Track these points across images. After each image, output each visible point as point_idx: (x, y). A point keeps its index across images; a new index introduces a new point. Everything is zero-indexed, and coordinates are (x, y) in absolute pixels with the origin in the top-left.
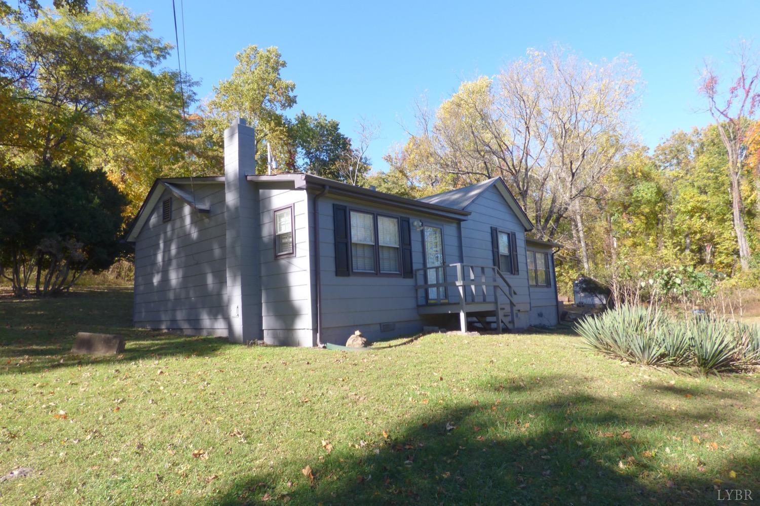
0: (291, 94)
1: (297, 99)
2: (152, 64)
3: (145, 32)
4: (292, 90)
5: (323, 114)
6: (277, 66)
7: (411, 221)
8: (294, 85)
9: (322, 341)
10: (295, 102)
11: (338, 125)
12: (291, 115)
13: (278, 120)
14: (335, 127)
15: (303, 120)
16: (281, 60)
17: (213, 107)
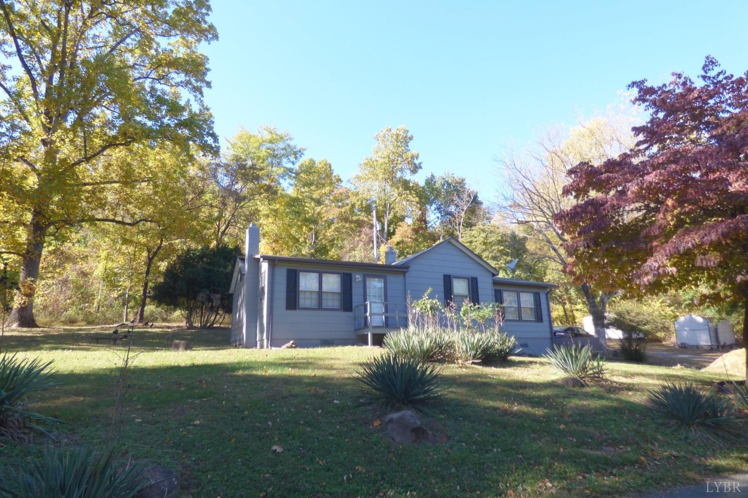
0: (416, 162)
1: (422, 165)
2: (293, 163)
3: (287, 142)
4: (417, 159)
5: (450, 173)
6: (405, 140)
7: (353, 275)
8: (418, 154)
9: (271, 346)
10: (421, 168)
11: (463, 180)
12: (419, 179)
13: (406, 185)
14: (462, 182)
15: (430, 182)
16: (409, 135)
17: (357, 180)
